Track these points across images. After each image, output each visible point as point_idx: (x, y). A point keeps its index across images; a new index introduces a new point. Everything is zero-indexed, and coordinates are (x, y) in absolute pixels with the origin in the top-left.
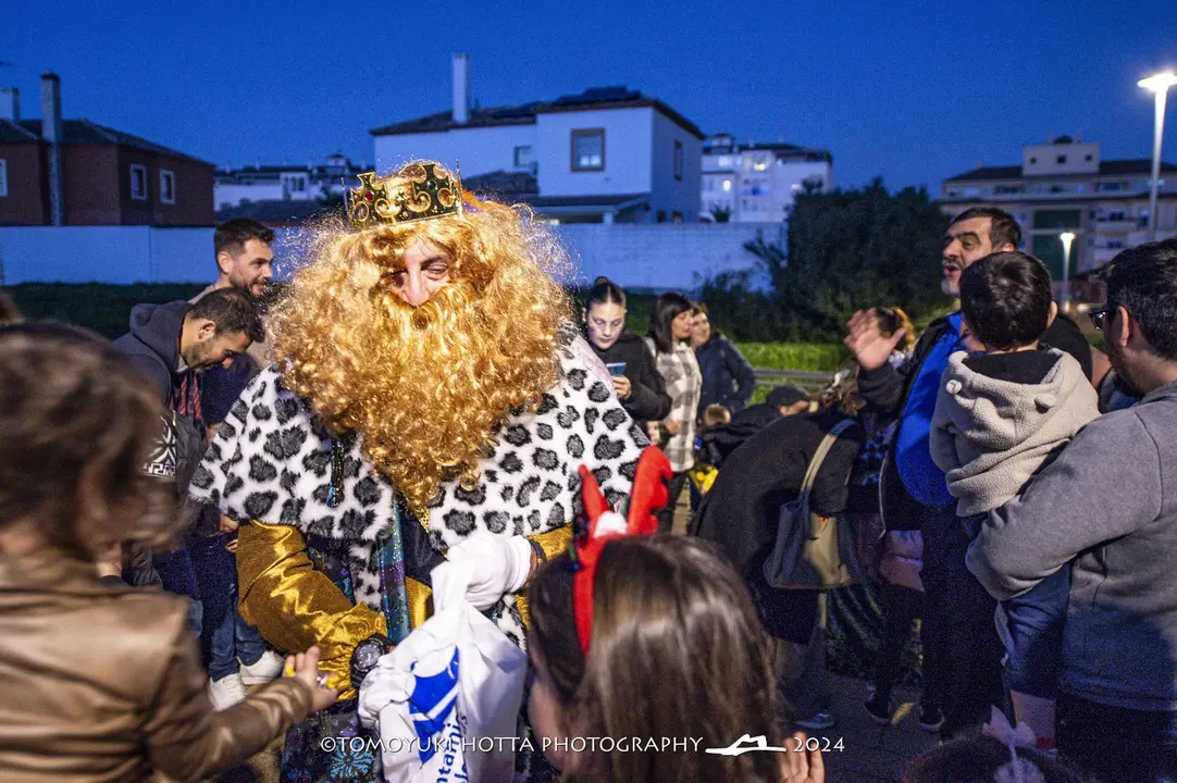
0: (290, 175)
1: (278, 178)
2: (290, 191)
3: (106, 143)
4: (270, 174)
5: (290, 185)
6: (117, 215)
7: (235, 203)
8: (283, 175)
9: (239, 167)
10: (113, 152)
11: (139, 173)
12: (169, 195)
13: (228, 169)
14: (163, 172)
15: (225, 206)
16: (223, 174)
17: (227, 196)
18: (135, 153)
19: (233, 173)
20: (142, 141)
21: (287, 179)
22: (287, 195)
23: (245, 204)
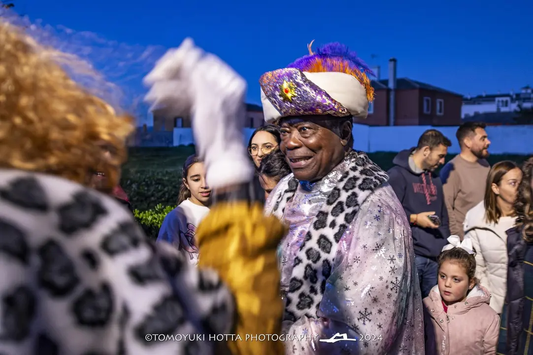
0: (500, 99)
1: (494, 100)
2: (500, 107)
3: (414, 88)
4: (490, 98)
5: (501, 104)
6: (417, 121)
7: (472, 114)
8: (497, 99)
9: (475, 95)
10: (416, 92)
11: (428, 101)
12: (440, 111)
13: (469, 97)
14: (438, 100)
15: (467, 116)
16: (466, 100)
17: (468, 110)
18: (427, 92)
19: (471, 99)
20: (429, 86)
21: (499, 101)
22: (498, 109)
23: (477, 115)
